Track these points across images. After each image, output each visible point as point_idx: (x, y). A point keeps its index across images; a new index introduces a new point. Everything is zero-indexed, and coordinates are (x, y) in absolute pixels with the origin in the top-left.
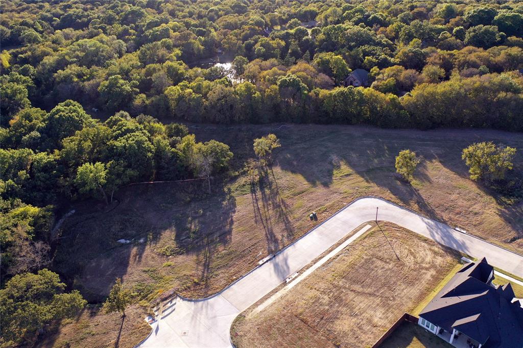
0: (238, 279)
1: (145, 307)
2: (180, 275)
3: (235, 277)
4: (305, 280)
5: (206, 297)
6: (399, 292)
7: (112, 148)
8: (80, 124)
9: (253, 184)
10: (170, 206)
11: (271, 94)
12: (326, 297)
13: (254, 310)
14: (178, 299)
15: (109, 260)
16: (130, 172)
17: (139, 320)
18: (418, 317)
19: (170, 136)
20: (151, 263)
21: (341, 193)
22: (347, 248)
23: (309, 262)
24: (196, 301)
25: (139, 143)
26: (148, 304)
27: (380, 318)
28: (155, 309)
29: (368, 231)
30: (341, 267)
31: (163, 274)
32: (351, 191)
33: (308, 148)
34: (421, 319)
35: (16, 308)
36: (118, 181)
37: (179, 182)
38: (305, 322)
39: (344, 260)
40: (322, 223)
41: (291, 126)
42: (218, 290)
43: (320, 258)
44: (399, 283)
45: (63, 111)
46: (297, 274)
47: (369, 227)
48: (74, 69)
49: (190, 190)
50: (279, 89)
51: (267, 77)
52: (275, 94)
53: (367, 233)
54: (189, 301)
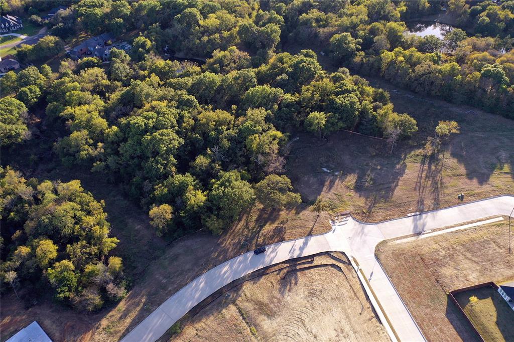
0: (390, 220)
1: (331, 215)
2: (355, 204)
3: (389, 218)
4: (435, 236)
5: (367, 223)
6: (497, 269)
7: (333, 102)
8: (314, 74)
9: (425, 157)
10: (360, 154)
11: (471, 81)
12: (444, 252)
13: (394, 241)
14: (351, 217)
15: (315, 179)
16: (341, 124)
17: (326, 221)
18: (499, 287)
19: (375, 100)
20: (340, 190)
21: (492, 186)
22: (475, 227)
23: (443, 227)
24: (361, 223)
25: (352, 104)
26: (333, 214)
27: (474, 278)
28: (336, 218)
29: (499, 221)
30: (464, 238)
31: (346, 199)
32: (502, 187)
33: (484, 138)
34: (500, 288)
35: (271, 193)
36: (332, 129)
37: (371, 137)
38: (423, 260)
39: (468, 234)
40: (466, 203)
41: (479, 113)
42: (376, 222)
43: (451, 227)
44: (500, 263)
45: (305, 62)
46: (431, 231)
47: (501, 219)
48: (315, 13)
49: (377, 147)
50: (480, 77)
51: (475, 61)
52: (475, 81)
53: (497, 223)
54: (356, 221)
